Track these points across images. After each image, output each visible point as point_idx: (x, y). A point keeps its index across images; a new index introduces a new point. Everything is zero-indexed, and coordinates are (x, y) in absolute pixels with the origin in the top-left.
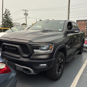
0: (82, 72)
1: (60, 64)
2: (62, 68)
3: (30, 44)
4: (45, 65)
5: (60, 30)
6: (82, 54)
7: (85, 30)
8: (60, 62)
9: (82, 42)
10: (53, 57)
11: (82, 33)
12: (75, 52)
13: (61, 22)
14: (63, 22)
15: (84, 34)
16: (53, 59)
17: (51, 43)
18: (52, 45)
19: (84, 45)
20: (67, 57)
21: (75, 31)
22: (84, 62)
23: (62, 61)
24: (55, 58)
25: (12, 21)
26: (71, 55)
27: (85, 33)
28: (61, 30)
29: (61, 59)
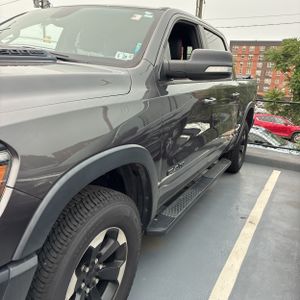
6: (241, 171)
7: (257, 77)
9: (245, 123)
11: (246, 82)
13: (138, 17)
14: (148, 15)
15: (252, 88)
21: (211, 70)
22: (245, 218)
23: (122, 239)
28: (129, 57)
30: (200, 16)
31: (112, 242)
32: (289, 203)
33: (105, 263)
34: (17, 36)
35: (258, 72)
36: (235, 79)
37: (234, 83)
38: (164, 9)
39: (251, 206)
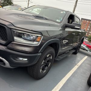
0: (71, 75)
1: (48, 61)
2: (49, 66)
3: (11, 29)
4: (26, 59)
5: (57, 20)
6: (77, 54)
7: (87, 30)
8: (47, 59)
9: (81, 42)
10: (39, 52)
11: (83, 31)
12: (69, 51)
13: (62, 12)
14: (64, 12)
15: (85, 33)
16: (39, 54)
17: (40, 33)
18: (41, 37)
19: (82, 45)
20: (58, 55)
21: (76, 27)
22: (76, 64)
23: (51, 58)
24: (40, 54)
25: (12, 2)
26: (64, 53)
27: (87, 34)
28: (59, 21)
29: (50, 56)
30: (74, 12)
31: (50, 57)
32: (88, 64)
33: (47, 61)
34: (32, 10)
35: (88, 29)
36: (81, 30)
37: (80, 31)
38: (68, 11)
39: (78, 62)
